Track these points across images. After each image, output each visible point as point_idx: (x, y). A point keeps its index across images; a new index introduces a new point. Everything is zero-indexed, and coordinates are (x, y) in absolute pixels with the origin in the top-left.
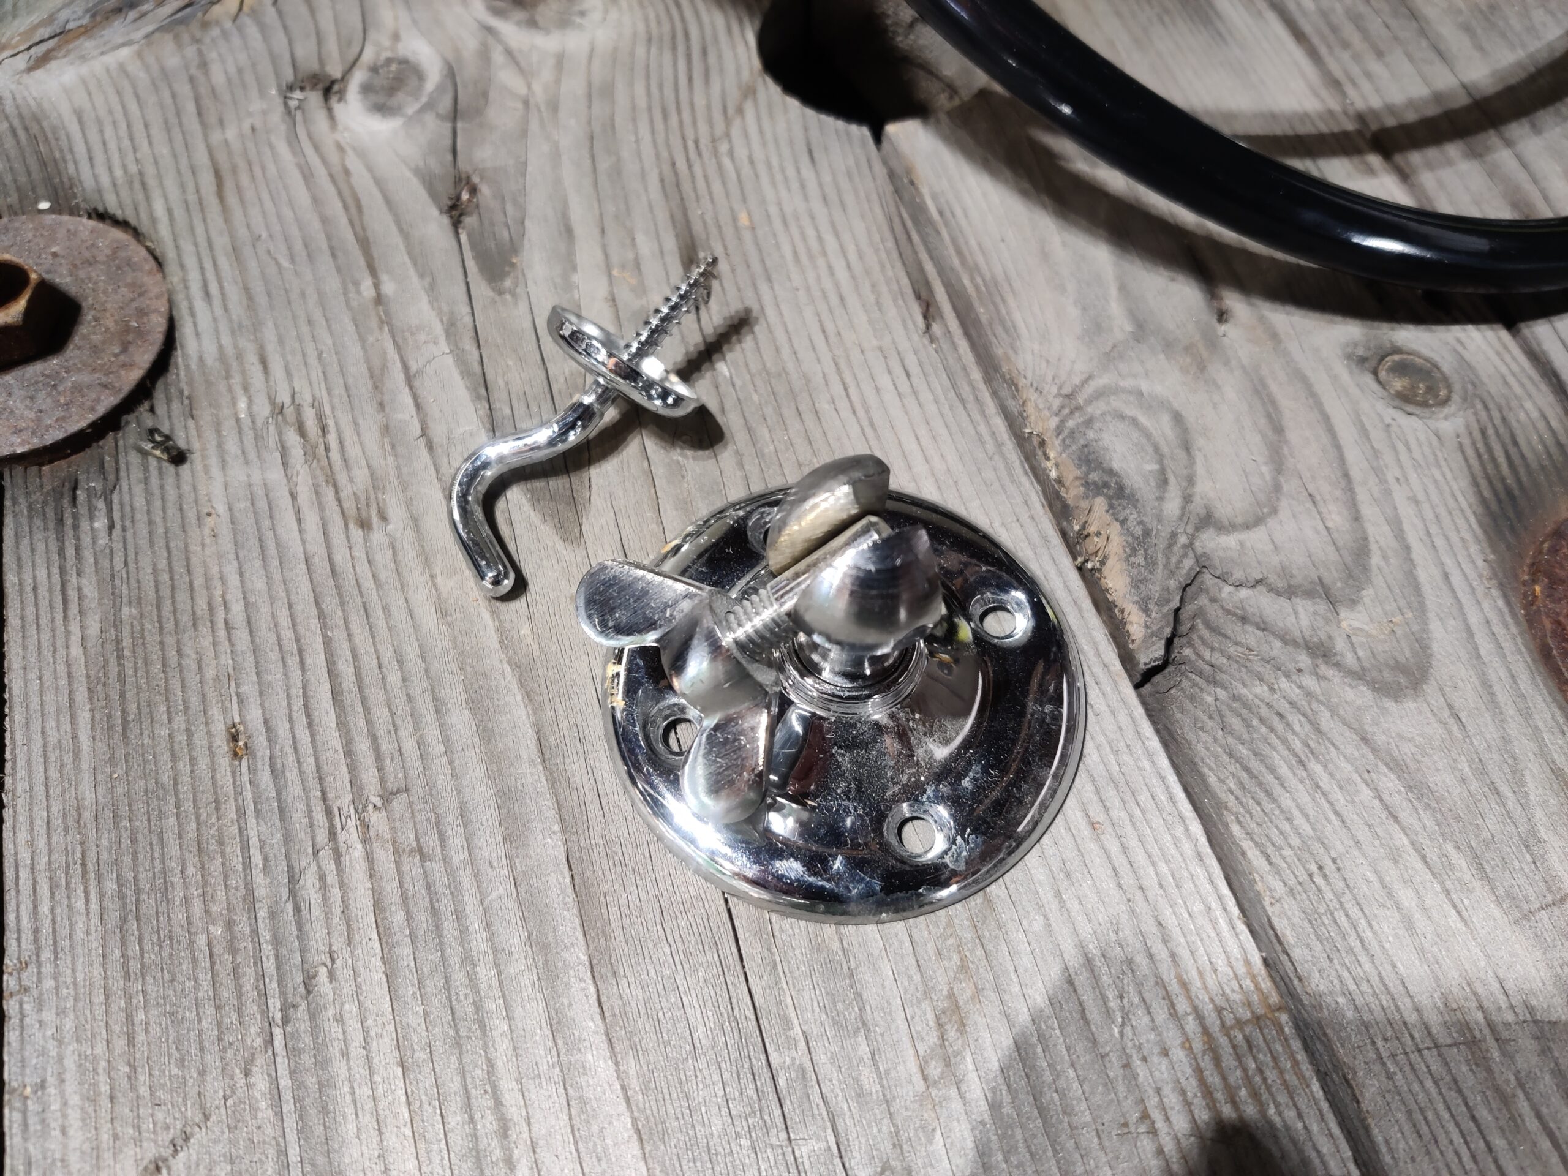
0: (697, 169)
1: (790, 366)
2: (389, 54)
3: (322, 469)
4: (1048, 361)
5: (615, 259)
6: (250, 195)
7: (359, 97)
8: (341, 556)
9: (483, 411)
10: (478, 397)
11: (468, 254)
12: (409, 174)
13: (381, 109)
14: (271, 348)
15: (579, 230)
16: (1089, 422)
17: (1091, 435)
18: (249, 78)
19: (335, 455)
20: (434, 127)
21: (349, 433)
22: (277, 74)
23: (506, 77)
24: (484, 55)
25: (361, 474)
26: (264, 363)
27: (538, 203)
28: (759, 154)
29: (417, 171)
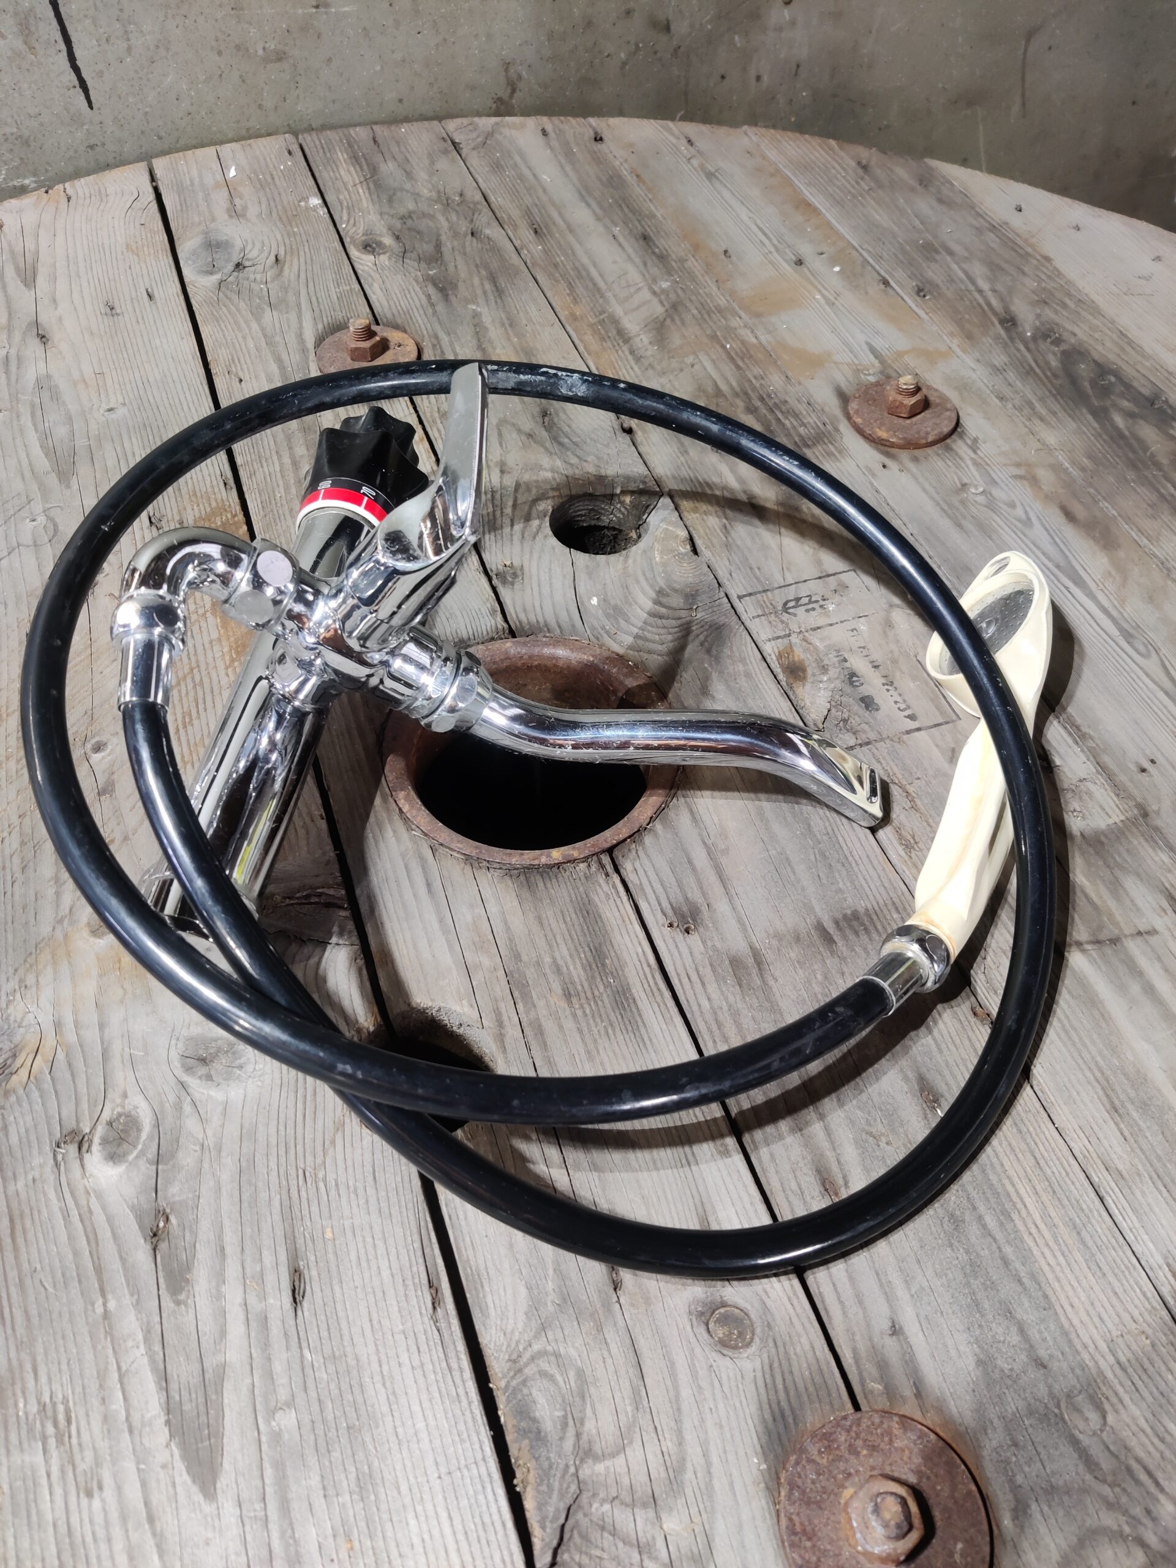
0: (303, 1194)
1: (349, 1349)
2: (119, 1109)
3: (66, 1452)
4: (505, 1334)
5: (248, 1271)
6: (30, 1235)
7: (100, 1148)
8: (75, 1520)
9: (163, 1399)
10: (161, 1389)
11: (160, 1274)
12: (128, 1211)
13: (113, 1157)
14: (40, 1358)
15: (228, 1250)
16: (524, 1382)
17: (525, 1391)
18: (33, 1137)
19: (74, 1441)
20: (146, 1169)
21: (83, 1423)
22: (50, 1134)
23: (191, 1124)
24: (178, 1107)
25: (89, 1455)
26: (35, 1370)
27: (205, 1230)
28: (342, 1179)
29: (133, 1208)
